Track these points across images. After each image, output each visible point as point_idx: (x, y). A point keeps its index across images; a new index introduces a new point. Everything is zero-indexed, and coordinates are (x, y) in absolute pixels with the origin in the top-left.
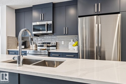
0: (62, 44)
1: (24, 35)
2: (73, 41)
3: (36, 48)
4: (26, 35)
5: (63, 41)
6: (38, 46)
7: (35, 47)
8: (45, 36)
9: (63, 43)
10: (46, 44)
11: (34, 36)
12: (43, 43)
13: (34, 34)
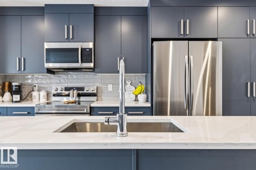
0: (109, 90)
1: (20, 69)
2: (131, 84)
3: (47, 100)
4: (24, 70)
5: (111, 84)
6: (54, 95)
7: (46, 97)
8: (71, 74)
9: (110, 88)
10: (75, 91)
11: (47, 73)
12: (67, 89)
13: (47, 69)
